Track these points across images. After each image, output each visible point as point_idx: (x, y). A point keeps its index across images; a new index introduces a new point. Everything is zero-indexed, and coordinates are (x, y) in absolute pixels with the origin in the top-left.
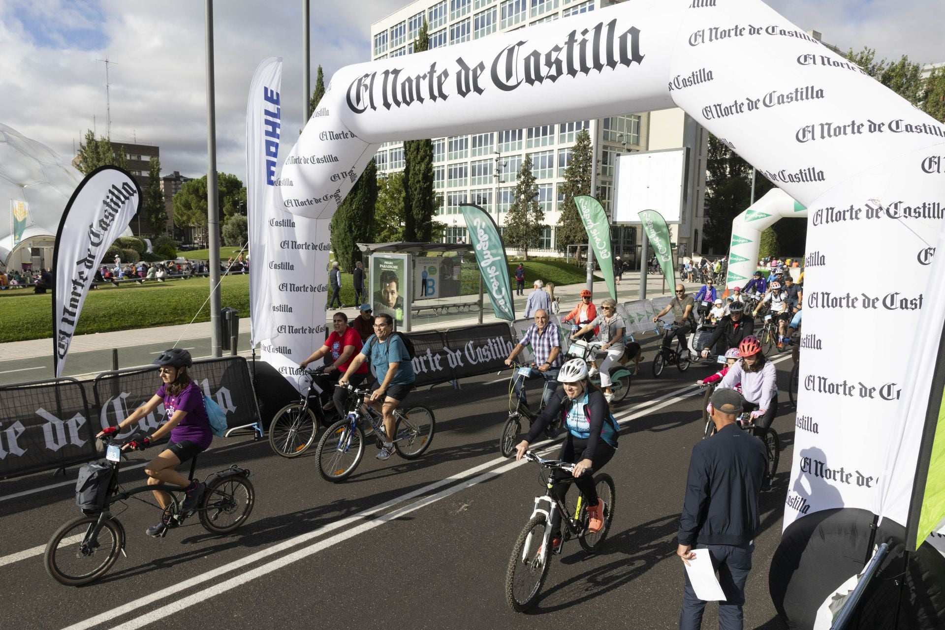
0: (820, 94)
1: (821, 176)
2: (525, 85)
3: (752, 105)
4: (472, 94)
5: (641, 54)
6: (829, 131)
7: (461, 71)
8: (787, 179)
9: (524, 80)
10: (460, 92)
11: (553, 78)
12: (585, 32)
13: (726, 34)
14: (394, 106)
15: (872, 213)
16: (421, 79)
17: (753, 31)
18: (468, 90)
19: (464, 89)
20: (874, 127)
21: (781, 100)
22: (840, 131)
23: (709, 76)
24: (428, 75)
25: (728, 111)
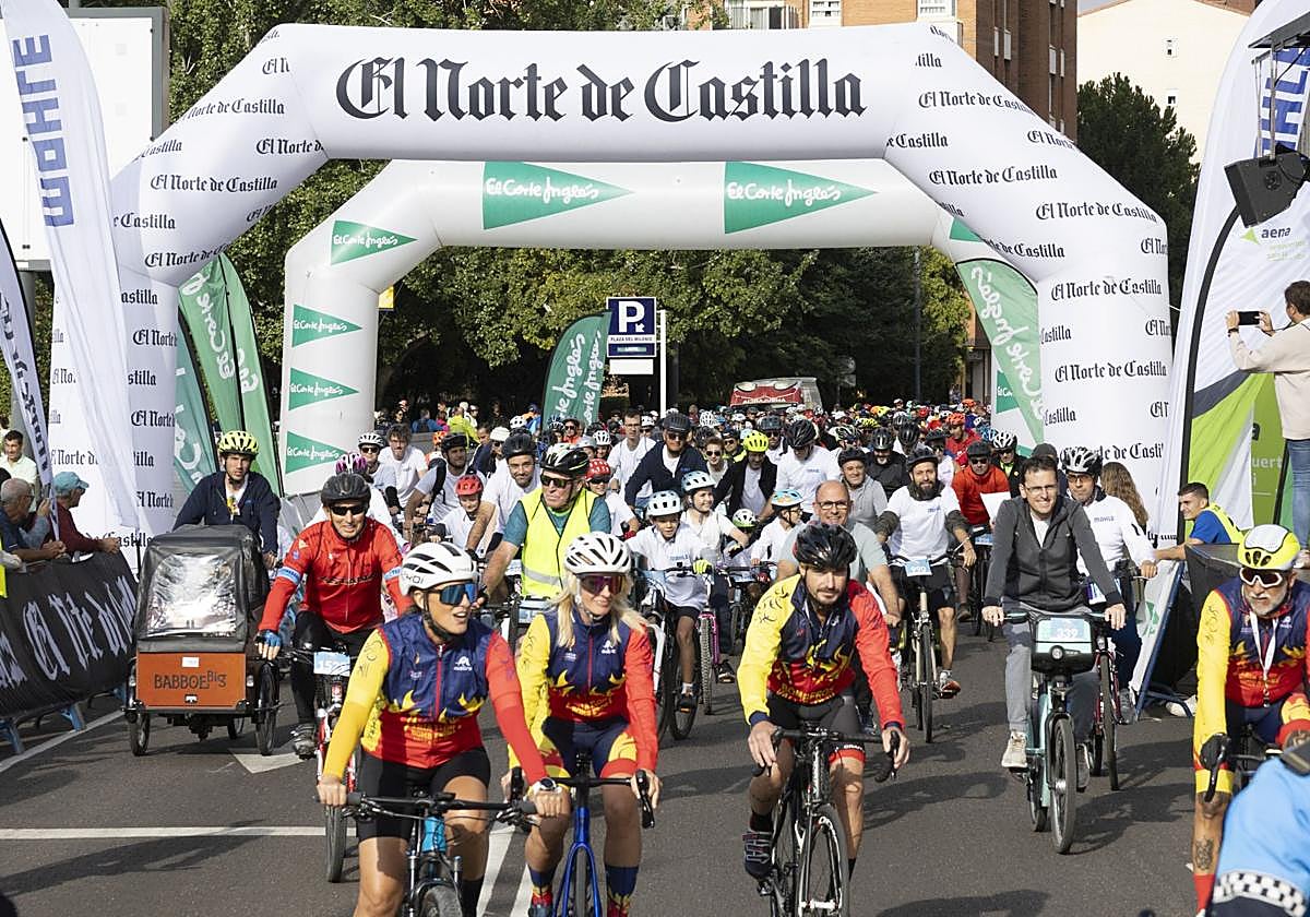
0: (1053, 174)
1: (1061, 253)
2: (698, 119)
3: (991, 178)
4: (609, 119)
5: (862, 105)
6: (1066, 211)
7: (590, 85)
8: (1024, 252)
9: (699, 112)
10: (587, 112)
11: (743, 116)
12: (786, 67)
13: (957, 100)
14: (448, 116)
15: (1109, 289)
16: (512, 87)
17: (984, 101)
18: (602, 111)
19: (595, 109)
20: (1103, 211)
21: (1020, 176)
22: (1075, 211)
23: (944, 142)
24: (526, 82)
25: (964, 180)
